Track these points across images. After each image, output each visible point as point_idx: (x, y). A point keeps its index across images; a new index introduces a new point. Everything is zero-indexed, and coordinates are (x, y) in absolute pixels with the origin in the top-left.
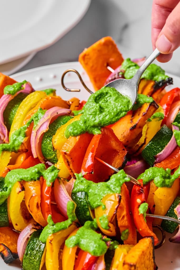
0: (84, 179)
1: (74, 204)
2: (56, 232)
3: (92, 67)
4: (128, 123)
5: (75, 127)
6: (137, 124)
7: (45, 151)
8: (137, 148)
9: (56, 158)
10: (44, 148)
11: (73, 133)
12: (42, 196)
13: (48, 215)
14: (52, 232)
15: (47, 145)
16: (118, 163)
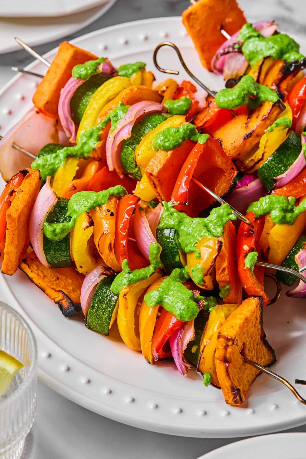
0: (175, 210)
1: (158, 248)
2: (133, 284)
3: (200, 30)
4: (241, 128)
5: (166, 138)
6: (253, 131)
7: (125, 162)
8: (252, 164)
9: (139, 173)
10: (124, 158)
11: (163, 146)
12: (116, 233)
13: (124, 259)
14: (127, 283)
15: (128, 155)
16: (223, 188)
